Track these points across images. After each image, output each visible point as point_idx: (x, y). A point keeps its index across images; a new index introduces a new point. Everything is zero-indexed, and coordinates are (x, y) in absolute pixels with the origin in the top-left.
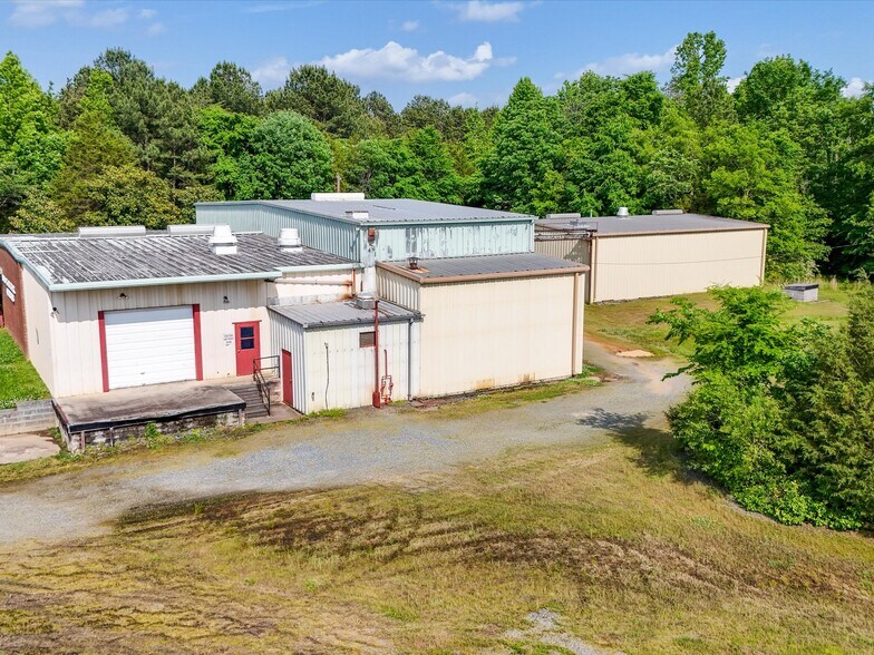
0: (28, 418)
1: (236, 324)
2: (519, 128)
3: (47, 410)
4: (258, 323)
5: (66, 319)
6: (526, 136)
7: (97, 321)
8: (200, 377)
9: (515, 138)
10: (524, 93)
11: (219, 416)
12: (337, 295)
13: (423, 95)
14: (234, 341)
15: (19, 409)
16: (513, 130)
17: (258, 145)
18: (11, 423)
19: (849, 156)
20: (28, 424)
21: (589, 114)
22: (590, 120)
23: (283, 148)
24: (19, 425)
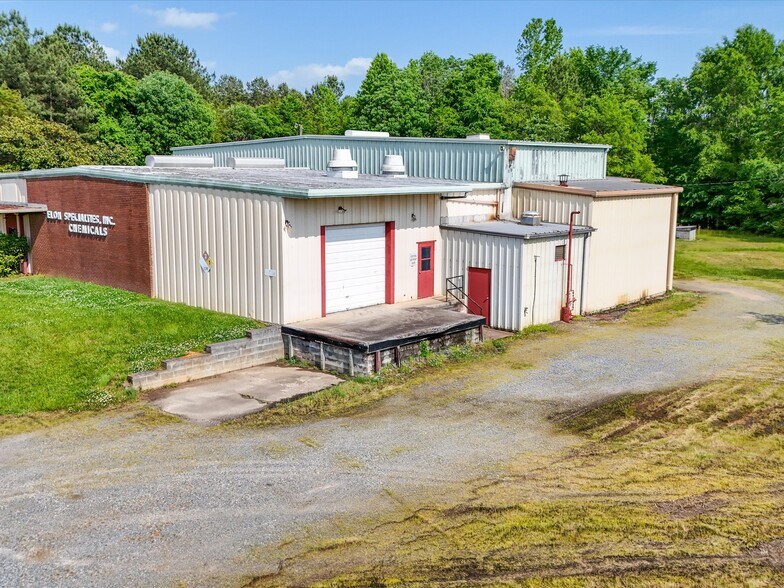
0: (260, 348)
1: (419, 243)
2: (386, 98)
3: (277, 338)
4: (433, 242)
5: (295, 235)
6: (395, 104)
7: (319, 237)
8: (389, 299)
9: (384, 107)
10: (381, 65)
11: (467, 333)
12: (486, 215)
13: (229, 75)
14: (416, 262)
15: (254, 338)
16: (381, 99)
17: (141, 106)
18: (246, 355)
19: (682, 124)
20: (261, 355)
21: (451, 87)
22: (452, 92)
23: (170, 108)
24: (252, 357)
